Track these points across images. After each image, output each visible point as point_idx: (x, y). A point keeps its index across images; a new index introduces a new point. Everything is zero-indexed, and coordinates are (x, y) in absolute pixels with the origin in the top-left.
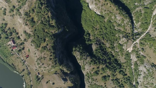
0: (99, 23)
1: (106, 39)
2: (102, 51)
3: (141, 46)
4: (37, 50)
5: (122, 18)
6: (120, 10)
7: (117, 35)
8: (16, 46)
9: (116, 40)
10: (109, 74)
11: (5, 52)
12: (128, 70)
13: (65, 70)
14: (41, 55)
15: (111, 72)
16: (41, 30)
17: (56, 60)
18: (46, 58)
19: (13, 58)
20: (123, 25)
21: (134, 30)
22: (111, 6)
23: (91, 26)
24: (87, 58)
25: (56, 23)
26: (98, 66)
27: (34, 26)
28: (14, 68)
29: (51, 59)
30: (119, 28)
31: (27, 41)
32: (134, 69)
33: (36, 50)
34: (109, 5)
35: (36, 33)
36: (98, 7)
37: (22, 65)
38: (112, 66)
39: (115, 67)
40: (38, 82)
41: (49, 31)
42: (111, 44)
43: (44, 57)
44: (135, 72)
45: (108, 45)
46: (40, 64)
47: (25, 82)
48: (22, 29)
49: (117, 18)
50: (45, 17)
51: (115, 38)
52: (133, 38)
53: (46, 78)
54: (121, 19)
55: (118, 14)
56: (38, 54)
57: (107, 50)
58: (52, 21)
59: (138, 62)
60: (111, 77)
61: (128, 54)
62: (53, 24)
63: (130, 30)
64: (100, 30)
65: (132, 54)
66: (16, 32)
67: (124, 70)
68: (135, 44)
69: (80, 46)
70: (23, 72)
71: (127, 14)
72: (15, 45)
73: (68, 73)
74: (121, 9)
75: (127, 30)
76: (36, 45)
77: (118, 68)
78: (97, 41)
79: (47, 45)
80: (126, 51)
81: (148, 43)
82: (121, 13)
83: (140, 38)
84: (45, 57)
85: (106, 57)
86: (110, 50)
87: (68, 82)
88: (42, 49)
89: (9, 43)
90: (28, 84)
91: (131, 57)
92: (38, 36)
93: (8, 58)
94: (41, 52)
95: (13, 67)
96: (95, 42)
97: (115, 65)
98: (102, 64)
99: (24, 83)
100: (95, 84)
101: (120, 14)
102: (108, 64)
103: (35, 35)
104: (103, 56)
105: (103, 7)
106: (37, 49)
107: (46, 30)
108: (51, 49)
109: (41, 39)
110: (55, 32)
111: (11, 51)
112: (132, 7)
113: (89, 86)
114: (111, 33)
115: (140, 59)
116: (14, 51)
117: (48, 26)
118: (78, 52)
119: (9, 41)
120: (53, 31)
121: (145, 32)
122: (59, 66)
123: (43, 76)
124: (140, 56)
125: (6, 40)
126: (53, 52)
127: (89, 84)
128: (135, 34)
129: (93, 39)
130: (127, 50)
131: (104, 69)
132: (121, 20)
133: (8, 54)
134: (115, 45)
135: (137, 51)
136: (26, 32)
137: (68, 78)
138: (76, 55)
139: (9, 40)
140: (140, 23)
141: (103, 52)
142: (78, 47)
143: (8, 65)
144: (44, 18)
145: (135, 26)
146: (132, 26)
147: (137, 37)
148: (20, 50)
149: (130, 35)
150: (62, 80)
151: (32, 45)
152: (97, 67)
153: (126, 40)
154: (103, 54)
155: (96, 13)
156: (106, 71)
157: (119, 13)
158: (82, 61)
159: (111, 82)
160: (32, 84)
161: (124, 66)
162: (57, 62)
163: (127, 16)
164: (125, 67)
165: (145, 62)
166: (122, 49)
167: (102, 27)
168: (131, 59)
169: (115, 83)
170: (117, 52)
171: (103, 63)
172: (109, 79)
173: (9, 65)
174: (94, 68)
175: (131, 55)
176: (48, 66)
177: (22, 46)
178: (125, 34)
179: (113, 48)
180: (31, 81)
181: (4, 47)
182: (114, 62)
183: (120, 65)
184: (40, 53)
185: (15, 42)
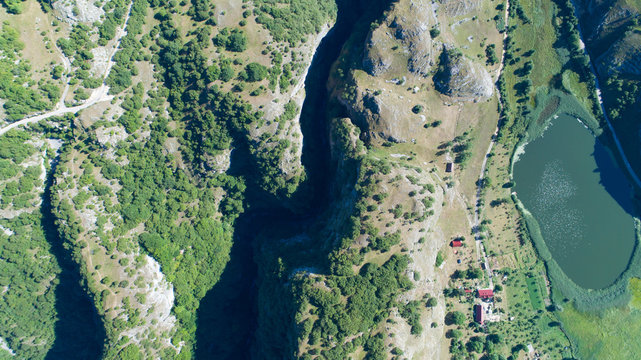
0: (166, 229)
1: (170, 166)
2: (200, 136)
3: (55, 89)
4: (408, 253)
5: (76, 208)
6: (72, 240)
7: (125, 162)
8: (477, 294)
9: (133, 148)
10: (212, 47)
11: (525, 292)
12: (145, 30)
13: (354, 135)
14: (402, 228)
15: (204, 53)
16: (357, 310)
17: (362, 185)
18: (390, 211)
19: (510, 261)
20: (86, 188)
21: (59, 151)
22: (96, 268)
23: (201, 231)
24: (262, 138)
25: (297, 309)
26: (235, 96)
27: (374, 333)
28: (525, 226)
29: (376, 198)
30: (106, 183)
31: (425, 297)
32: (119, 23)
33: (412, 252)
34: (100, 276)
35: (379, 309)
36: (140, 286)
37: (489, 223)
38: (190, 69)
39: (181, 61)
40: (464, 142)
41: (335, 294)
42: (158, 142)
43: (395, 217)
44: (125, 10)
45: (172, 146)
46: (423, 201)
47: (511, 160)
48: (423, 344)
49: (94, 220)
50: (322, 346)
51: (136, 155)
52: (73, 126)
53: (430, 140)
54: (84, 209)
55: (85, 232)
56: (410, 236)
57: (182, 132)
58: (307, 320)
59: (95, 38)
60: (212, 37)
61: (117, 81)
62: (310, 307)
63: (68, 158)
64: (176, 206)
65: (103, 77)
66: (452, 343)
67: (158, 36)
68: (74, 106)
69: (269, 186)
70: (501, 198)
71: (53, 214)
72: (478, 301)
73: (349, 120)
74: (68, 242)
75: (79, 163)
76: (399, 268)
77: (174, 54)
78: (203, 175)
79: (363, 251)
80: (119, 95)
81: (25, 85)
82: (71, 227)
83: (48, 115)
84: (392, 215)
85: (196, 110)
86: (173, 126)
87: (365, 93)
88: (387, 244)
89: (494, 317)
90: (505, 151)
91: (113, 68)
92: (377, 294)
93: (526, 268)
94: (394, 238)
95: (523, 232)
96: (211, 173)
97: (177, 66)
98: (217, 95)
99: (516, 158)
100: (277, 39)
101: (76, 227)
102: (201, 83)
103: (388, 304)
104: (204, 118)
105: (123, 276)
106: (404, 253)
107: (343, 300)
108: (357, 231)
109: (372, 281)
110: (317, 280)
111: (504, 287)
112: (28, 228)
113: (300, 42)
114: (142, 180)
115: (82, 49)
116: (491, 283)
117: (330, 311)
118: (284, 171)
119: (491, 324)
120: (321, 285)
121: (19, 127)
122: (364, 161)
123: (439, 154)
124: (76, 58)
125: (499, 333)
126: (358, 219)
127: (295, 50)
128: (61, 135)
129: (215, 186)
130: (112, 97)
131: (221, 76)
132: (85, 205)
133: (519, 284)
134: (147, 133)
135: (80, 78)
136: (410, 327)
137: (360, 104)
138: (294, 164)
139: (491, 329)
140: (25, 166)
141: (198, 129)
142: (276, 188)
143: (538, 246)
144: (325, 345)
145: (51, 161)
146: (58, 167)
147: (57, 125)
148: (472, 275)
149: (79, 142)
150: (380, 107)
151: (416, 276)
152: (239, 94)
153: (97, 131)
154: (199, 124)
155: (161, 270)
156: (217, 64)
157: (79, 230)
158: (282, 137)
159: (218, 19)
160: (492, 143)
161: (151, 49)
162: (362, 175)
163: (59, 209)
164: (150, 43)
165: (71, 29)
166: (128, 110)
167: (164, 214)
168: (113, 60)
169: (209, 10)
170: (150, 108)
171: (212, 96)
172: (222, 33)
173: (534, 245)
174: (253, 94)
175: (108, 73)
176: (398, 178)
177: (458, 285)
178: (94, 154)
179: (159, 128)
180: (489, 156)
181: (520, 314)
182: (177, 81)
183: (163, 59)
184: (402, 237)
185: (472, 311)
